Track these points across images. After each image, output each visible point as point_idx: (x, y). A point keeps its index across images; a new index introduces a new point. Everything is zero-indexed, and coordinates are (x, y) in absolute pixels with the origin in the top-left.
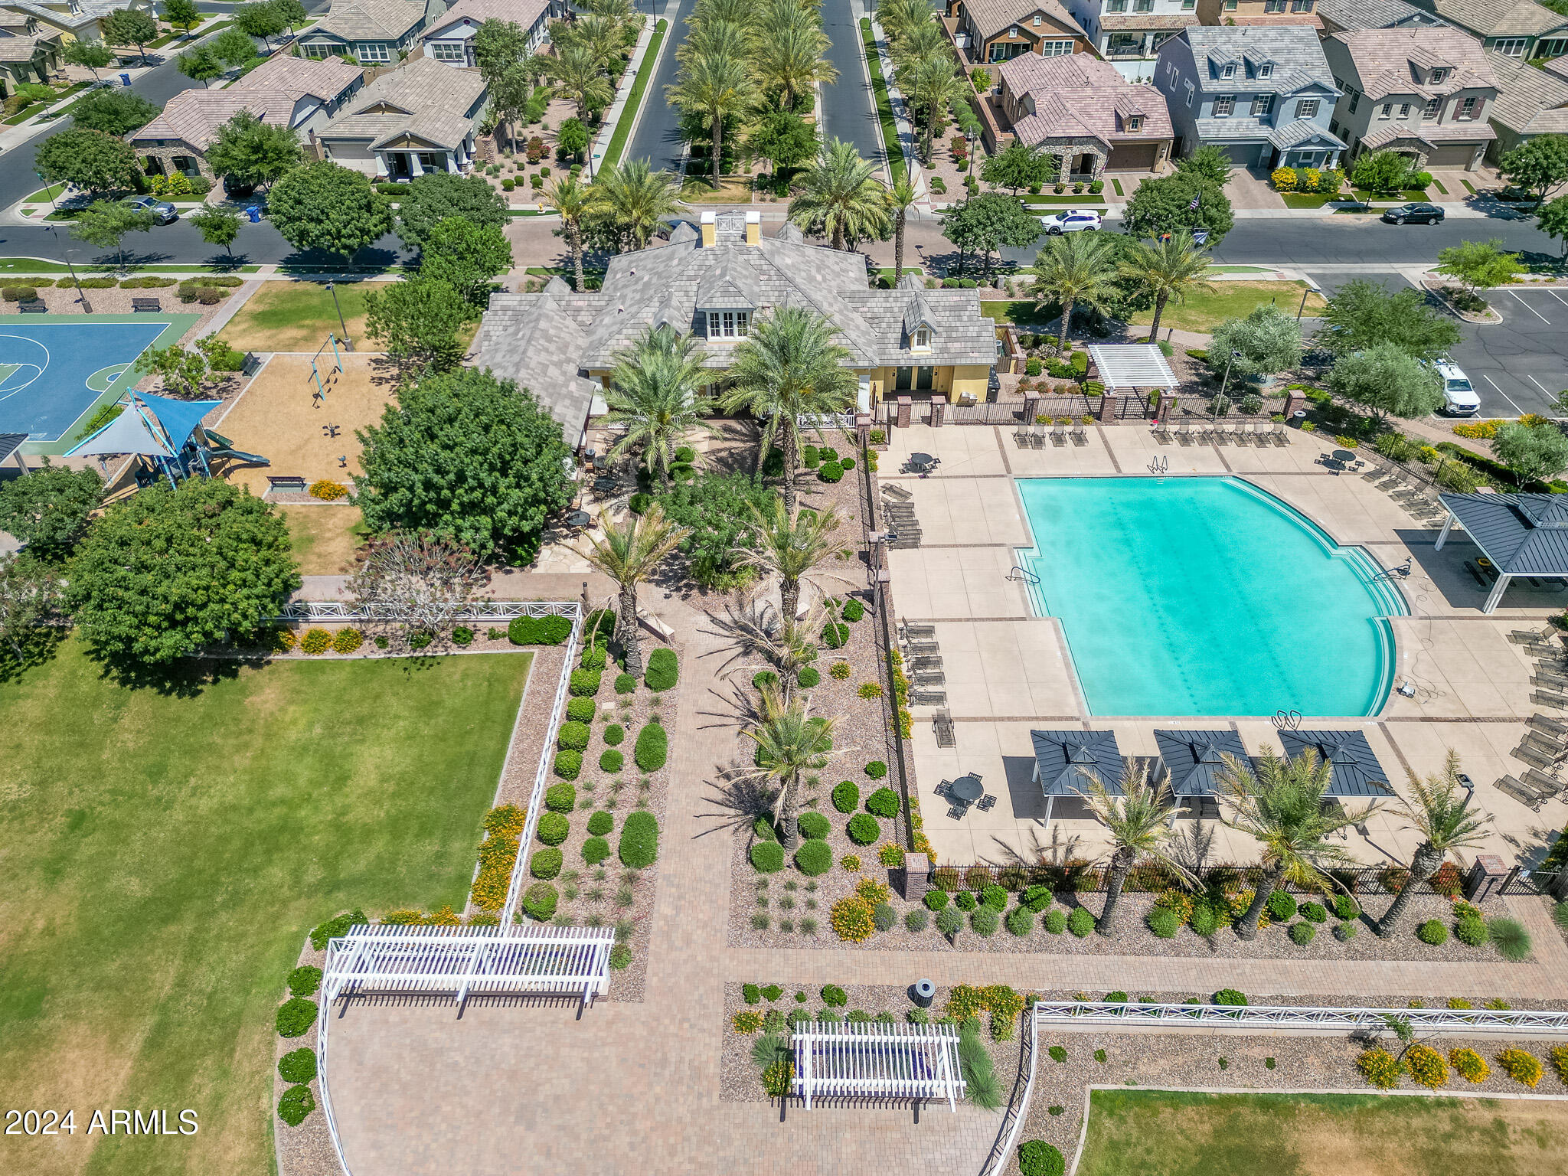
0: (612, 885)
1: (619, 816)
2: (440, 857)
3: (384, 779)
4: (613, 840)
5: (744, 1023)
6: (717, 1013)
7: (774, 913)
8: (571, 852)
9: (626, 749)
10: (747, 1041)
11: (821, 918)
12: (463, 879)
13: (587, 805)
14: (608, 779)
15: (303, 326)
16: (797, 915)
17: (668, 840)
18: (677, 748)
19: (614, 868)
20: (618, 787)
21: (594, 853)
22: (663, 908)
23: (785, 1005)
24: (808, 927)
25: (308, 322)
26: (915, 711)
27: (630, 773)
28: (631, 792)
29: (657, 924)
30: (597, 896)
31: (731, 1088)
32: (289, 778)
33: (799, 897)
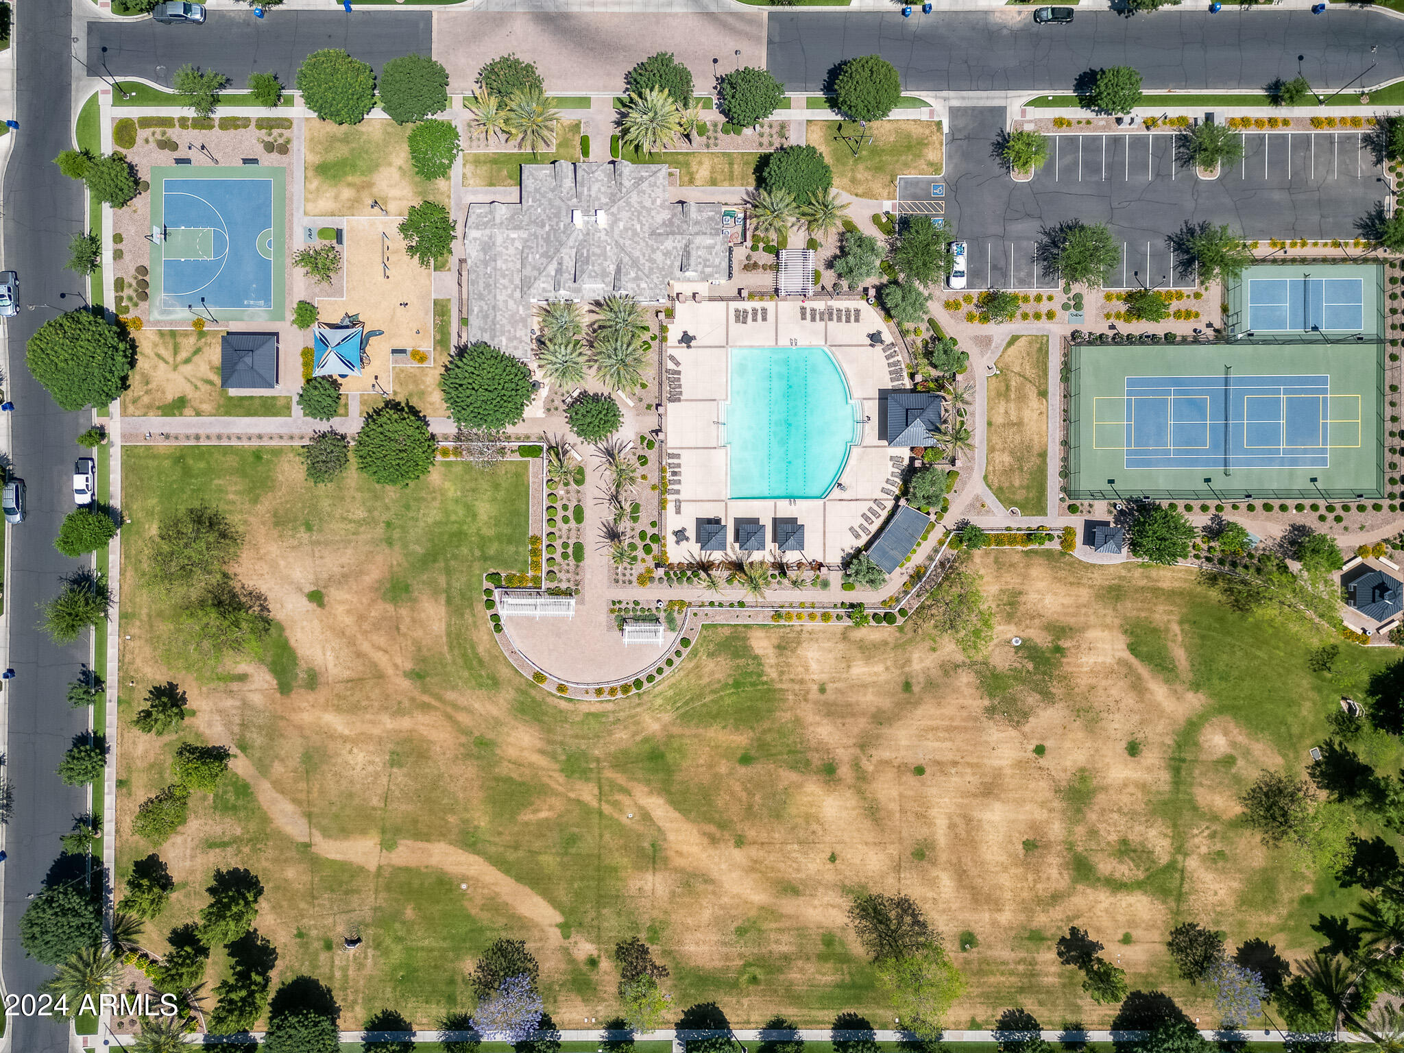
0: (572, 568)
1: (571, 542)
2: (517, 552)
3: (490, 518)
4: (570, 551)
5: (612, 611)
6: (605, 608)
7: (621, 577)
8: (557, 556)
9: (570, 513)
10: (613, 616)
11: (634, 579)
12: (526, 562)
13: (560, 537)
14: (565, 527)
16: (627, 578)
17: (588, 551)
18: (588, 513)
19: (572, 561)
20: (569, 530)
21: (565, 556)
22: (588, 576)
23: (623, 606)
24: (630, 582)
26: (670, 497)
27: (573, 524)
28: (573, 533)
29: (586, 581)
30: (568, 572)
31: (609, 628)
32: (456, 513)
33: (628, 572)
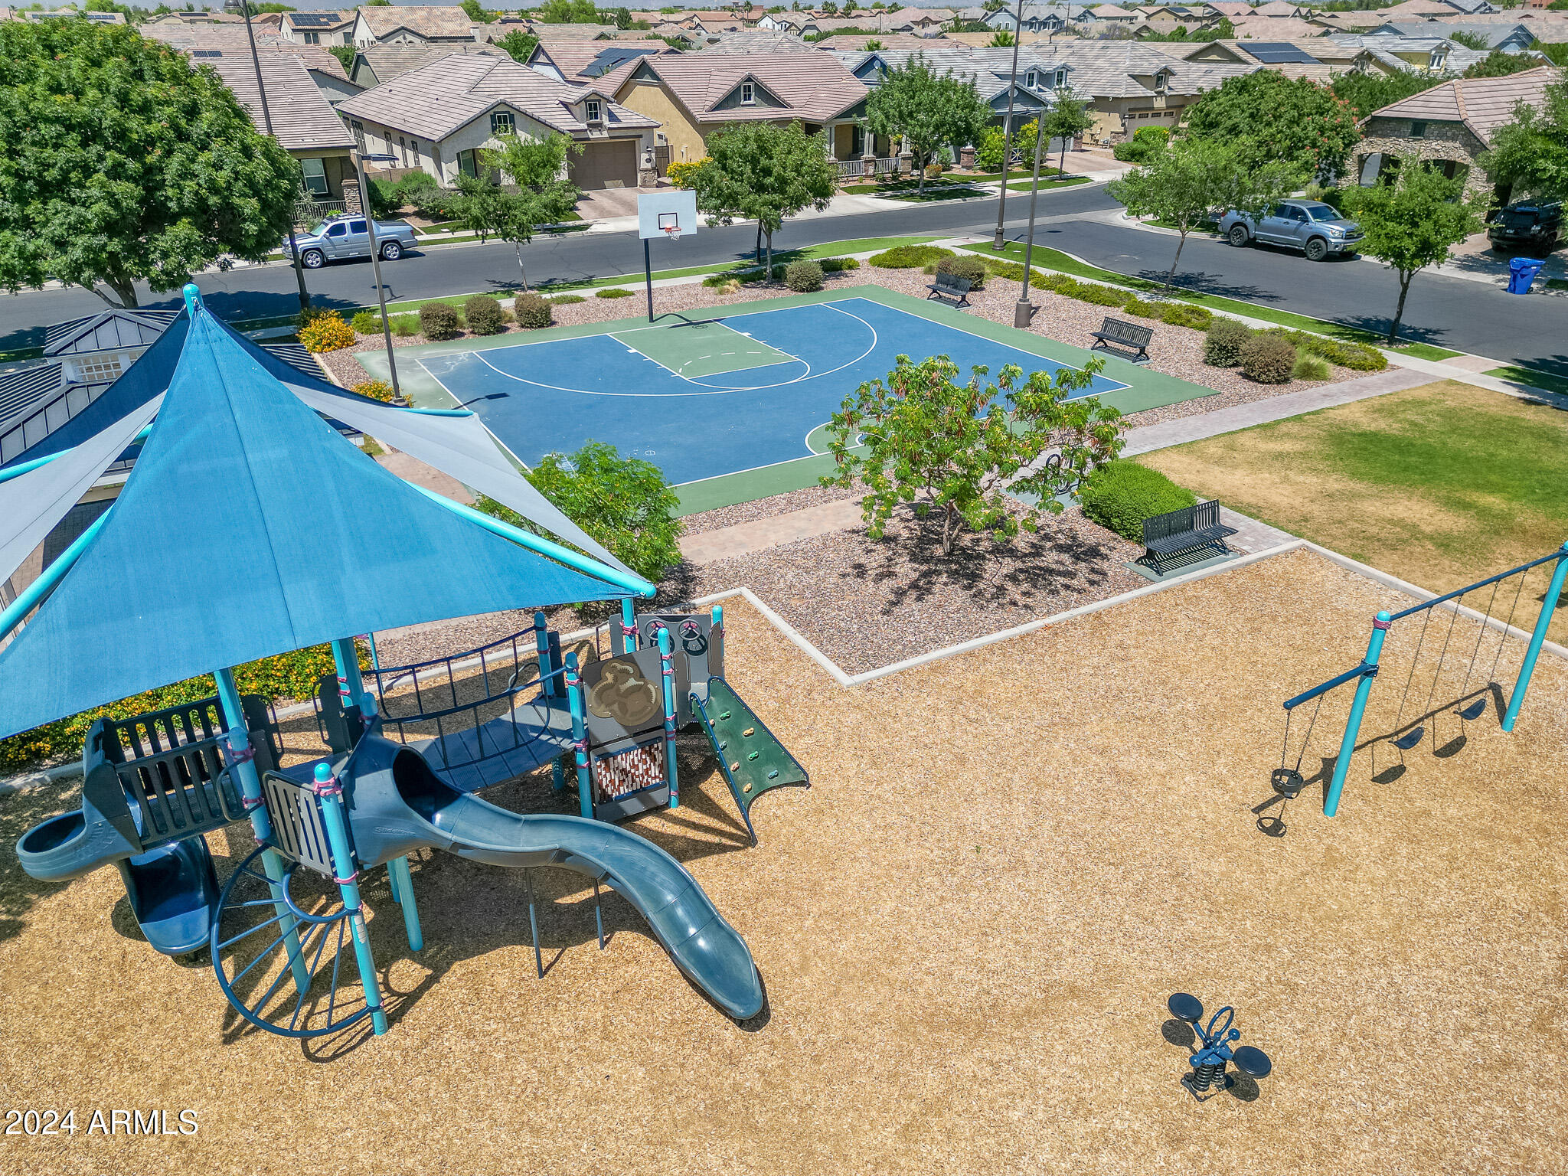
15: (1466, 506)
25: (1494, 501)
